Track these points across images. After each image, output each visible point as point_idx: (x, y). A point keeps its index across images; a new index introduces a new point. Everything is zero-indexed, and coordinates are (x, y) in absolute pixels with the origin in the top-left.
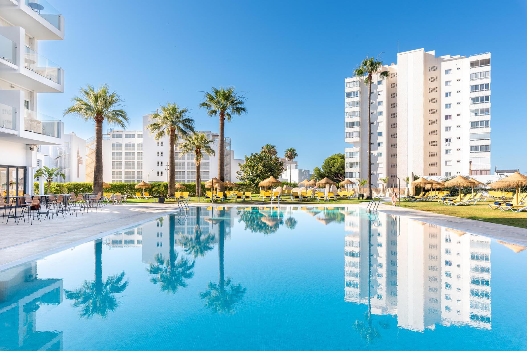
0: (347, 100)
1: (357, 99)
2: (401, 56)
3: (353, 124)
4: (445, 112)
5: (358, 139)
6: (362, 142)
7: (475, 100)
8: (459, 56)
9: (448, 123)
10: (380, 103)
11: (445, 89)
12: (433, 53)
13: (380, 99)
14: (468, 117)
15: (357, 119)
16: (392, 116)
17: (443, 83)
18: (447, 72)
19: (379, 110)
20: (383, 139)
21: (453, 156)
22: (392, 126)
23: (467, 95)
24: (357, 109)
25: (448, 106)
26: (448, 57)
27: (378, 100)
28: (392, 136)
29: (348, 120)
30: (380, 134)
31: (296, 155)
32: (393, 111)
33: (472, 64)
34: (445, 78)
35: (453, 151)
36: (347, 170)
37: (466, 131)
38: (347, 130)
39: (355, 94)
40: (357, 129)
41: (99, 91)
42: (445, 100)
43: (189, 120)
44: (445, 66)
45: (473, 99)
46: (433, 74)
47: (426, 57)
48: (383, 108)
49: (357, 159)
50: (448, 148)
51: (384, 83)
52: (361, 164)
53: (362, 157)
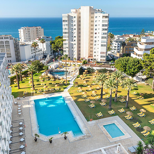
0: (63, 23)
1: (67, 23)
2: (82, 7)
3: (66, 33)
4: (95, 31)
5: (67, 39)
6: (69, 39)
9: (96, 35)
13: (74, 24)
14: (101, 35)
15: (67, 31)
16: (79, 29)
17: (95, 21)
18: (96, 17)
19: (74, 28)
20: (76, 39)
22: (79, 33)
23: (101, 27)
24: (67, 27)
25: (96, 29)
28: (79, 37)
29: (64, 31)
32: (79, 27)
33: (103, 16)
34: (95, 19)
35: (97, 45)
36: (64, 50)
39: (66, 21)
40: (67, 35)
42: (95, 27)
44: (95, 15)
45: (102, 29)
48: (76, 27)
49: (67, 46)
50: (95, 44)
51: (76, 17)
52: (69, 48)
53: (69, 45)
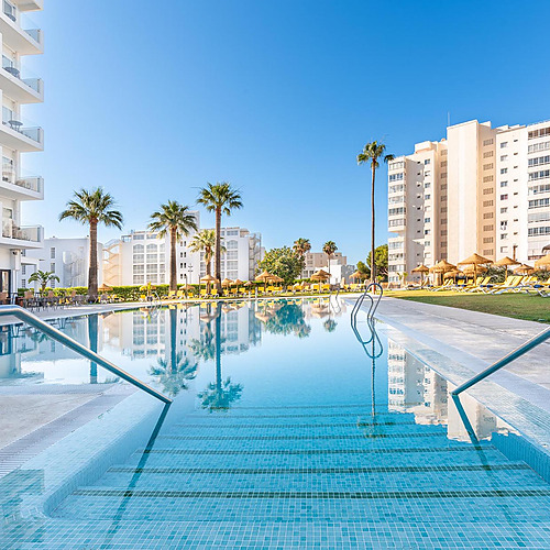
0: (390, 184)
1: (402, 182)
2: (451, 131)
3: (397, 211)
4: (500, 191)
5: (402, 228)
6: (407, 230)
7: (534, 176)
8: (518, 126)
9: (503, 204)
10: (427, 185)
11: (500, 165)
12: (488, 124)
13: (426, 180)
14: (525, 196)
15: (402, 205)
16: (442, 199)
17: (498, 158)
18: (502, 145)
19: (426, 193)
20: (431, 226)
21: (510, 242)
22: (442, 210)
23: (525, 171)
24: (401, 193)
25: (504, 184)
26: (505, 128)
27: (425, 182)
28: (442, 221)
29: (392, 206)
30: (428, 220)
31: (335, 248)
32: (442, 193)
33: (530, 134)
34: (499, 152)
35: (510, 236)
36: (390, 263)
37: (524, 212)
38: (391, 218)
39: (400, 176)
40: (402, 216)
41: (92, 194)
42: (500, 178)
43: (190, 217)
44: (500, 138)
45: (531, 175)
46: (488, 149)
47: (480, 130)
48: (431, 191)
49: (401, 250)
50: (504, 232)
51: (432, 161)
52: (406, 255)
53: (407, 248)
